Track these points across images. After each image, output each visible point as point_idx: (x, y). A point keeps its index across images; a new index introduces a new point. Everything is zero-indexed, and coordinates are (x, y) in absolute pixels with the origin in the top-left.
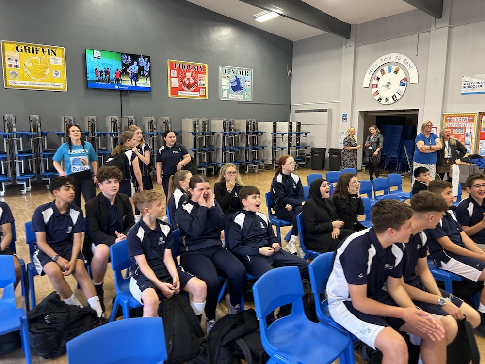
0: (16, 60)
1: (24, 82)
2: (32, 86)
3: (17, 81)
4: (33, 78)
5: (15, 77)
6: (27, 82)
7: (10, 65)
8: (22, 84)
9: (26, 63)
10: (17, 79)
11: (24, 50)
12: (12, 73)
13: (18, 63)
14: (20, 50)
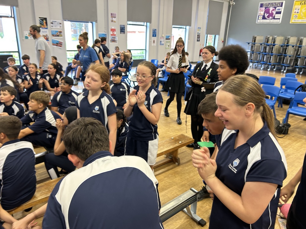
0: (299, 9)
1: (299, 20)
2: (302, 22)
3: (296, 20)
4: (304, 17)
5: (296, 18)
6: (300, 20)
7: (295, 12)
8: (298, 21)
9: (303, 10)
10: (297, 19)
11: (303, 4)
12: (295, 16)
13: (299, 11)
14: (302, 4)
